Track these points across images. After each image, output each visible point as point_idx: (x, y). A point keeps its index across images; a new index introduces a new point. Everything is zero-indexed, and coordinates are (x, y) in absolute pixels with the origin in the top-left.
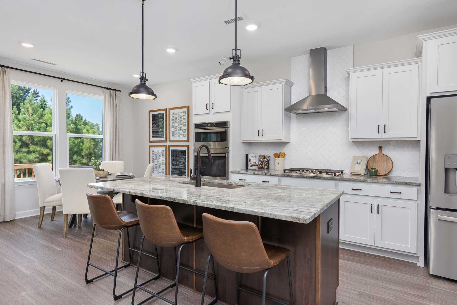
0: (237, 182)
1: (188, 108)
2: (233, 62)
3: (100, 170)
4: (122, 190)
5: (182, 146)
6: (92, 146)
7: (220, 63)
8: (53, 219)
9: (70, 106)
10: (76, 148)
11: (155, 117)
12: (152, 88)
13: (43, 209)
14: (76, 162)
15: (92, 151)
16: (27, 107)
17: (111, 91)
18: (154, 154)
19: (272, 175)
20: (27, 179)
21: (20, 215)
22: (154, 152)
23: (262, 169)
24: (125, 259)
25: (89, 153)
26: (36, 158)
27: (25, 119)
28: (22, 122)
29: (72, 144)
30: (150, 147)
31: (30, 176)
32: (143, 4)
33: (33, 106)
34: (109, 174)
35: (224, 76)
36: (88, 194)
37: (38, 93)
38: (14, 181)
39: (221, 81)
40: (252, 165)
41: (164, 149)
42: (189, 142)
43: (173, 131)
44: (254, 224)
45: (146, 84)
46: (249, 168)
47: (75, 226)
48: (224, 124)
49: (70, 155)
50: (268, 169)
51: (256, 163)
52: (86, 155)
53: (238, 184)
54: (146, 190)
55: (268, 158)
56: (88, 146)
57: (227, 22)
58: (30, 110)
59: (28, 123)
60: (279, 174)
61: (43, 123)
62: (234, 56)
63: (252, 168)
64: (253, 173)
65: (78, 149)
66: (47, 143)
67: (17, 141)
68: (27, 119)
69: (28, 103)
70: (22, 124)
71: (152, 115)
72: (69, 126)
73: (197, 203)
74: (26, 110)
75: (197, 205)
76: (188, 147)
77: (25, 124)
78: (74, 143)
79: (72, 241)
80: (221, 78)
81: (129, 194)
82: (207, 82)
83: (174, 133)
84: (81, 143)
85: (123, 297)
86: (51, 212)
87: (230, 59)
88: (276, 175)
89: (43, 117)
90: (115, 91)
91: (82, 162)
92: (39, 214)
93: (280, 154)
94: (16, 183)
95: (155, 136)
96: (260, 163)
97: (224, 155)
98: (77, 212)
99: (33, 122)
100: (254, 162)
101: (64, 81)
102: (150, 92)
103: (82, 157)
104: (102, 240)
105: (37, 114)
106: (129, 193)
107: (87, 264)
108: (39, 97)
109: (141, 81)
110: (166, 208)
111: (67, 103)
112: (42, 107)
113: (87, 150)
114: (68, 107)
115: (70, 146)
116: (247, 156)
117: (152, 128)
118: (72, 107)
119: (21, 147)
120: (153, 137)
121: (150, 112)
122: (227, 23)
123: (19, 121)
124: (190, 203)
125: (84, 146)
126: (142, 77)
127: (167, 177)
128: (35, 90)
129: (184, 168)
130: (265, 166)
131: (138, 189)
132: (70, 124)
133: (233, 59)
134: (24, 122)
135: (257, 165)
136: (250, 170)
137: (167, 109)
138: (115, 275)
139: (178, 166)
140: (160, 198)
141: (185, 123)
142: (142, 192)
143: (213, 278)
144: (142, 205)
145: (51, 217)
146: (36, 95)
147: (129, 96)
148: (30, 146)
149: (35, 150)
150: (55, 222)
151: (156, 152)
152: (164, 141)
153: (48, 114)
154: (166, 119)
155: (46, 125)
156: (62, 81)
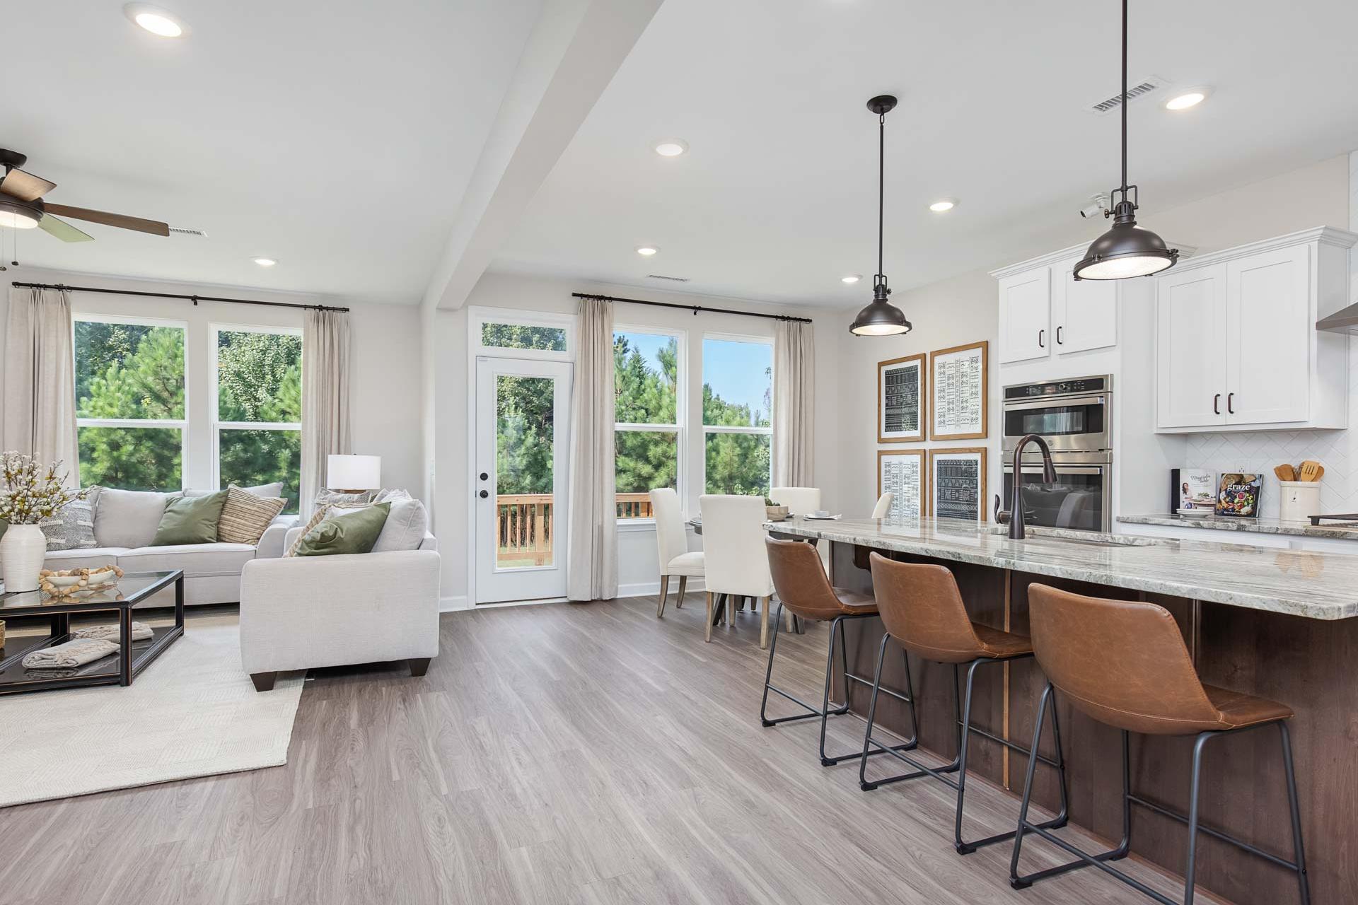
0: (1132, 538)
1: (985, 346)
2: (1114, 222)
3: (771, 505)
5: (966, 449)
6: (736, 459)
7: (1082, 212)
8: (681, 607)
11: (892, 378)
12: (901, 309)
13: (665, 579)
15: (734, 470)
16: (614, 376)
17: (792, 322)
18: (889, 472)
19: (1265, 531)
20: (642, 520)
21: (626, 590)
22: (889, 466)
23: (1231, 515)
25: (728, 475)
26: (627, 485)
30: (880, 453)
32: (882, 121)
33: (624, 373)
34: (790, 515)
35: (1088, 262)
36: (771, 540)
37: (626, 344)
38: (615, 523)
39: (1081, 274)
40: (1191, 502)
41: (917, 459)
42: (987, 437)
43: (941, 410)
44: (1164, 609)
45: (887, 300)
46: (1182, 510)
47: (724, 622)
48: (1096, 384)
50: (1252, 514)
51: (1208, 495)
52: (723, 480)
53: (1133, 542)
55: (1254, 481)
56: (727, 459)
57: (1103, 106)
58: (619, 382)
60: (1291, 529)
61: (641, 408)
62: (1116, 207)
63: (1193, 511)
64: (1193, 524)
69: (615, 367)
71: (887, 372)
73: (1014, 564)
75: (1016, 569)
76: (984, 452)
79: (722, 650)
80: (1080, 266)
81: (847, 544)
82: (1044, 271)
83: (944, 416)
84: (714, 450)
85: (838, 763)
86: (677, 592)
87: (1106, 215)
88: (1279, 532)
90: (798, 323)
92: (659, 593)
93: (1301, 467)
94: (616, 526)
95: (894, 427)
96: (1222, 498)
97: (1097, 471)
98: (729, 590)
99: (623, 407)
100: (1199, 495)
101: (698, 312)
102: (896, 317)
106: (849, 542)
108: (628, 353)
109: (877, 296)
110: (940, 572)
116: (1175, 474)
117: (887, 405)
120: (888, 428)
121: (881, 365)
122: (1104, 109)
124: (997, 563)
125: (719, 459)
126: (878, 286)
128: (620, 337)
129: (972, 508)
130: (1242, 506)
133: (1116, 215)
135: (1215, 503)
136: (1185, 516)
137: (925, 355)
139: (957, 503)
140: (923, 553)
141: (976, 387)
143: (1056, 765)
145: (678, 602)
147: (851, 331)
149: (628, 466)
150: (686, 612)
151: (895, 466)
152: (918, 437)
153: (651, 388)
154: (923, 382)
155: (647, 413)
156: (695, 313)
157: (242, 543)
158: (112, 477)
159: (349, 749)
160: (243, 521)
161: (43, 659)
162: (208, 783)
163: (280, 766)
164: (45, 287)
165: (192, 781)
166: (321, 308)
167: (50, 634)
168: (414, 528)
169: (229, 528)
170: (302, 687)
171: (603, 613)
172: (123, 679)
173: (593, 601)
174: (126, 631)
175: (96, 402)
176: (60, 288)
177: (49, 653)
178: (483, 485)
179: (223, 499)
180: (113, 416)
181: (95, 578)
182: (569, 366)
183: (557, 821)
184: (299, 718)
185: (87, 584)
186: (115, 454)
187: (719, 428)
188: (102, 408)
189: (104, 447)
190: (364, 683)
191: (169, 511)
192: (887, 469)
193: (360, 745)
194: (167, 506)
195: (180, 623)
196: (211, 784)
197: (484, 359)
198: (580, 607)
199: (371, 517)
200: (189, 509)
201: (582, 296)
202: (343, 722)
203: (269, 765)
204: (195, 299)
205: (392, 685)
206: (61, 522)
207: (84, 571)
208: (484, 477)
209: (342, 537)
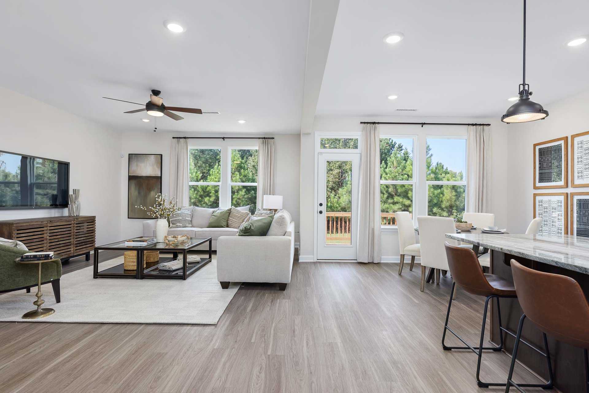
3: (461, 222)
4: (491, 245)
8: (412, 270)
9: (430, 154)
10: (435, 200)
11: (544, 152)
12: (540, 103)
13: (403, 256)
14: (435, 215)
15: (453, 203)
16: (392, 161)
17: (478, 126)
18: (542, 205)
20: (391, 227)
22: (542, 202)
24: (493, 339)
25: (449, 205)
27: (391, 171)
28: (388, 175)
29: (431, 195)
30: (535, 195)
31: (394, 223)
33: (398, 159)
34: (473, 228)
36: (447, 245)
37: (402, 147)
38: (381, 227)
41: (562, 198)
43: (579, 169)
45: (529, 99)
47: (433, 282)
49: (429, 206)
52: (446, 207)
54: (530, 249)
56: (448, 198)
58: (395, 163)
59: (393, 175)
61: (405, 174)
65: (438, 200)
66: (409, 194)
67: (385, 193)
68: (392, 171)
69: (393, 157)
70: (389, 177)
71: (540, 149)
72: (428, 176)
74: (392, 163)
77: (391, 176)
78: (434, 194)
79: (429, 297)
81: (500, 252)
83: (581, 173)
86: (410, 262)
89: (406, 168)
90: (482, 126)
91: (442, 215)
92: (399, 262)
94: (382, 229)
95: (545, 180)
98: (436, 266)
99: (397, 174)
101: (424, 126)
102: (537, 109)
103: (442, 209)
104: (463, 306)
105: (401, 166)
106: (500, 250)
107: (444, 328)
108: (403, 150)
109: (521, 97)
111: (427, 152)
112: (405, 160)
113: (447, 202)
114: (428, 156)
115: (430, 197)
117: (540, 168)
118: (432, 155)
119: (388, 198)
120: (541, 180)
121: (535, 145)
123: (387, 174)
125: (444, 198)
126: (522, 91)
127: (567, 237)
131: (516, 247)
132: (430, 174)
134: (390, 174)
137: (567, 137)
138: (479, 353)
140: (554, 264)
142: (522, 251)
144: (521, 268)
145: (410, 267)
146: (400, 149)
147: (502, 121)
148: (394, 198)
149: (399, 201)
150: (414, 273)
151: (546, 202)
152: (563, 186)
153: (409, 166)
154: (566, 153)
155: (408, 176)
156: (422, 126)
157: (234, 228)
158: (216, 202)
159: (242, 322)
160: (235, 220)
161: (164, 267)
162: (188, 327)
163: (214, 325)
164: (181, 138)
165: (184, 325)
166: (264, 138)
167: (172, 257)
168: (282, 226)
169: (231, 222)
170: (238, 289)
171: (372, 269)
172: (183, 277)
173: (369, 263)
174: (185, 259)
175: (212, 177)
176: (185, 138)
177: (165, 265)
178: (321, 208)
179: (230, 211)
180: (216, 182)
181: (180, 238)
182: (359, 155)
183: (313, 384)
184: (231, 303)
185: (177, 241)
186: (216, 194)
187: (444, 182)
188: (213, 179)
189: (213, 192)
190: (261, 291)
191: (213, 215)
192: (540, 204)
193: (246, 321)
194: (213, 214)
195: (210, 257)
196: (189, 327)
197: (321, 154)
198: (362, 265)
199: (266, 221)
200: (219, 215)
201: (365, 123)
202: (245, 309)
203: (210, 324)
204: (223, 138)
205: (271, 293)
206: (181, 218)
207: (177, 236)
208: (321, 205)
209: (253, 229)
